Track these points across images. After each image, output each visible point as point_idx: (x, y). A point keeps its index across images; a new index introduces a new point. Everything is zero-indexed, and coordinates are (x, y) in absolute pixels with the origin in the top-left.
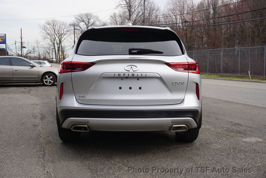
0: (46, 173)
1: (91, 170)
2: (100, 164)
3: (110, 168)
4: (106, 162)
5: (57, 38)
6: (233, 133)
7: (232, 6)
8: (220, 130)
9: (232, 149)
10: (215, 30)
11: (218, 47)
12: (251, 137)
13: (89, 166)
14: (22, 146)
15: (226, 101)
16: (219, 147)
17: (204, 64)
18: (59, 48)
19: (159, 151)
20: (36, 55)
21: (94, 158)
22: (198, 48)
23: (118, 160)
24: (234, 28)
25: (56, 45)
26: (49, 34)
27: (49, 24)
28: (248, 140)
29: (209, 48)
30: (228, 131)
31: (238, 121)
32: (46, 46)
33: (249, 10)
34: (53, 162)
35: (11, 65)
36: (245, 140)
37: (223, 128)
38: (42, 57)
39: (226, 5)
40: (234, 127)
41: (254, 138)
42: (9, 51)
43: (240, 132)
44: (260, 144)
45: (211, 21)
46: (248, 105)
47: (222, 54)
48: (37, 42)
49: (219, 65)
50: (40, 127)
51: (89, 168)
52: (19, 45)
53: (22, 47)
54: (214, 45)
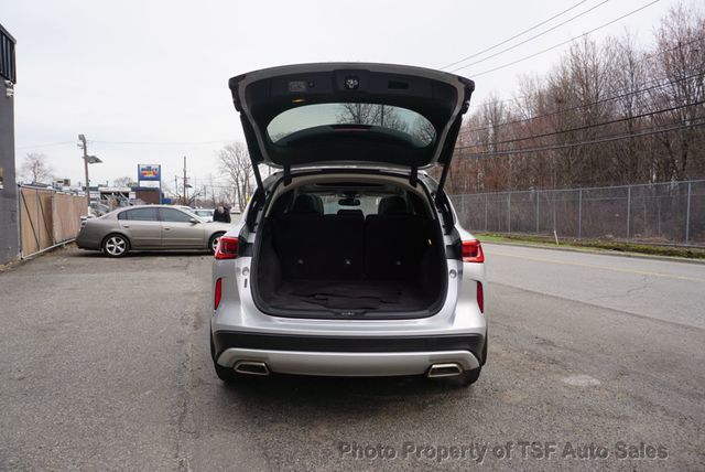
0: (177, 465)
1: (269, 459)
2: (289, 443)
3: (308, 452)
4: (301, 436)
5: (242, 172)
6: (541, 364)
7: (523, 124)
8: (517, 357)
9: (545, 406)
10: (497, 161)
11: (503, 189)
12: (577, 374)
13: (266, 449)
14: (147, 393)
15: (522, 289)
16: (519, 398)
17: (479, 216)
18: (244, 187)
19: (406, 410)
20: (208, 197)
21: (277, 426)
22: (470, 190)
23: (324, 431)
24: (528, 159)
25: (240, 182)
26: (229, 166)
27: (229, 149)
28: (571, 380)
29: (486, 191)
30: (532, 359)
31: (549, 336)
32: (224, 185)
33: (552, 131)
34: (197, 435)
35: (159, 219)
36: (566, 380)
37: (522, 350)
38: (218, 201)
39: (514, 122)
40: (542, 349)
41: (583, 376)
42: (165, 193)
43: (554, 362)
44: (597, 392)
45: (491, 148)
46: (562, 299)
47: (509, 201)
48: (211, 178)
49: (504, 219)
50: (190, 344)
51: (265, 454)
52: (181, 181)
53: (186, 186)
54: (496, 186)
